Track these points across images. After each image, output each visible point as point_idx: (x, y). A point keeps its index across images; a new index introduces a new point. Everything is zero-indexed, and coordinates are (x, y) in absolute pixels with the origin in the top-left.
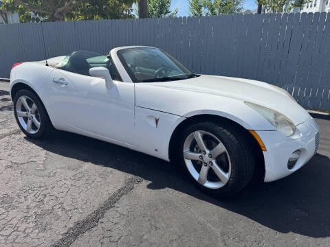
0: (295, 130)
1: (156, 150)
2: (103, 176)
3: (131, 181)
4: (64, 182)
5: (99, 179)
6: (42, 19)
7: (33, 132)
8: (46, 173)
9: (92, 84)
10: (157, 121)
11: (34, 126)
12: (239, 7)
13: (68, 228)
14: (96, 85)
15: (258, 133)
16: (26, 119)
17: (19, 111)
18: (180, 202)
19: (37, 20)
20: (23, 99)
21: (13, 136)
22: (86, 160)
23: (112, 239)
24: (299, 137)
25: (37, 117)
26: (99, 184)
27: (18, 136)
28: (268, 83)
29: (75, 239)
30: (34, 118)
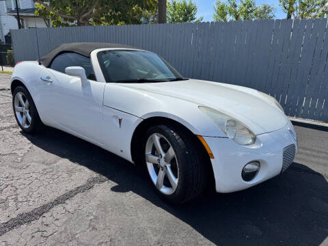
0: (255, 139)
1: (122, 151)
2: (70, 173)
3: (95, 180)
4: (31, 174)
5: (65, 175)
6: (70, 24)
7: (26, 127)
8: (20, 165)
9: (71, 82)
10: (120, 121)
11: (27, 122)
12: (270, 14)
13: (11, 218)
14: (74, 83)
15: (205, 138)
16: (22, 114)
17: (16, 107)
18: (132, 206)
19: (67, 25)
20: (20, 95)
21: (11, 129)
22: (63, 156)
23: (45, 234)
24: (259, 147)
25: (30, 113)
26: (62, 180)
27: (15, 130)
28: (259, 90)
29: (10, 229)
30: (28, 113)
